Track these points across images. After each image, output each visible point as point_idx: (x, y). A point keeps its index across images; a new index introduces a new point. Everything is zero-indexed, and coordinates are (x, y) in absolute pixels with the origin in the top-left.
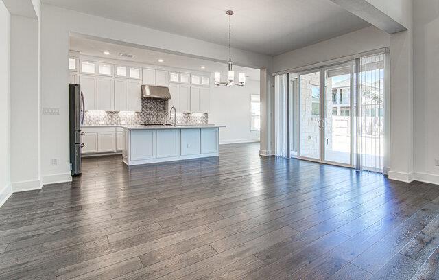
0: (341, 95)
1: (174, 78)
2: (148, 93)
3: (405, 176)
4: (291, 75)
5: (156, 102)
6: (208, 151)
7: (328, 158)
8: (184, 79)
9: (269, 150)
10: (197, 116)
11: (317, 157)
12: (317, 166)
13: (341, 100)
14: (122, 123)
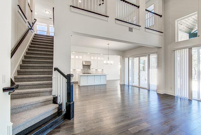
1: (92, 58)
2: (84, 63)
5: (87, 66)
6: (103, 82)
7: (141, 86)
8: (96, 58)
9: (123, 83)
10: (100, 70)
11: (138, 85)
12: (138, 88)
14: (77, 72)
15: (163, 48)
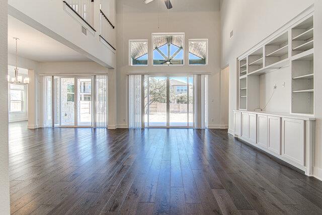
0: (84, 86)
3: (113, 127)
4: (55, 77)
7: (79, 124)
11: (73, 125)
13: (84, 90)
15: (115, 69)
